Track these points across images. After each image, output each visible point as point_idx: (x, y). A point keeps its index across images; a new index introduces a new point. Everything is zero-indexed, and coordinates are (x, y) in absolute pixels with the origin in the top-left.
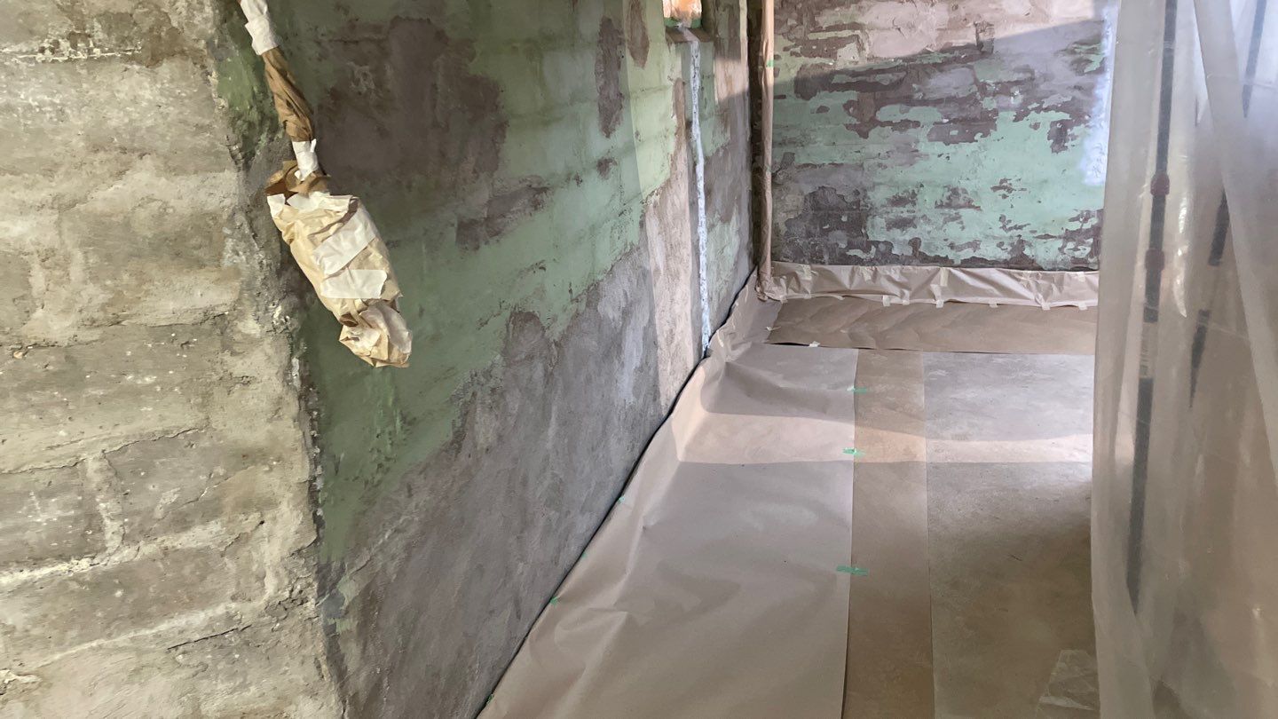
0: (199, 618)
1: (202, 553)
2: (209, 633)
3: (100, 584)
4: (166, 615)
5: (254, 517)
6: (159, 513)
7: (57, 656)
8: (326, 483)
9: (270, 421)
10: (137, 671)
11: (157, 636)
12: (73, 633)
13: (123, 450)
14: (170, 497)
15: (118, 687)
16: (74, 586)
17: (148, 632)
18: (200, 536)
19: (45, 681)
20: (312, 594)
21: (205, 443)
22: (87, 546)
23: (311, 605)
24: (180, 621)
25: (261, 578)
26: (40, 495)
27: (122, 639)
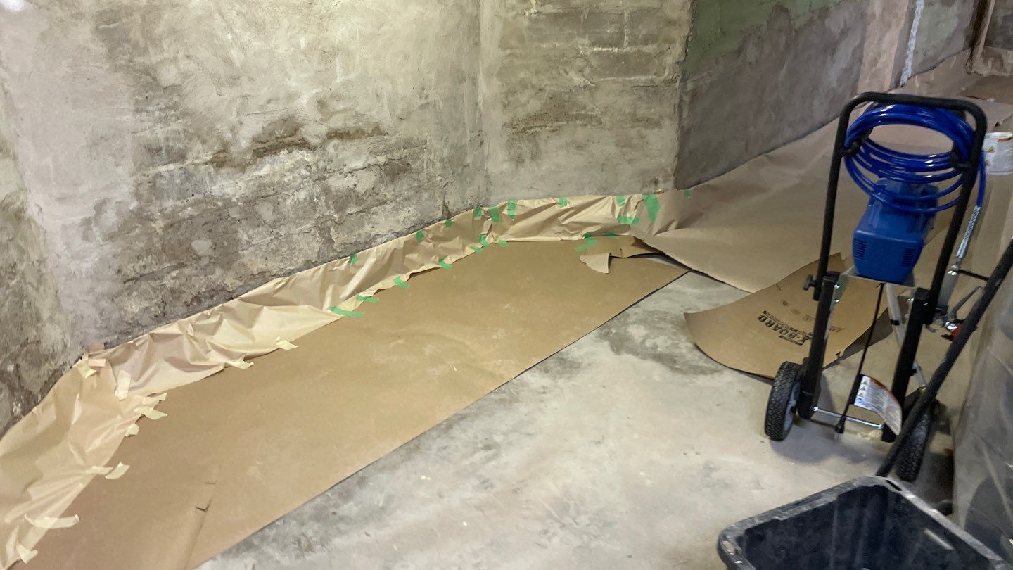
0: (643, 78)
1: (649, 55)
2: (644, 84)
3: (619, 57)
4: (634, 75)
5: (667, 45)
6: (640, 37)
7: (602, 79)
8: (692, 39)
9: (680, 11)
10: (622, 91)
11: (630, 81)
12: (607, 73)
13: (635, 12)
14: (644, 32)
15: (615, 96)
16: (612, 57)
17: (628, 79)
18: (650, 48)
19: (597, 87)
20: (679, 79)
21: (659, 14)
22: (618, 44)
23: (677, 84)
24: (637, 78)
25: (665, 69)
26: (610, 22)
27: (620, 79)
